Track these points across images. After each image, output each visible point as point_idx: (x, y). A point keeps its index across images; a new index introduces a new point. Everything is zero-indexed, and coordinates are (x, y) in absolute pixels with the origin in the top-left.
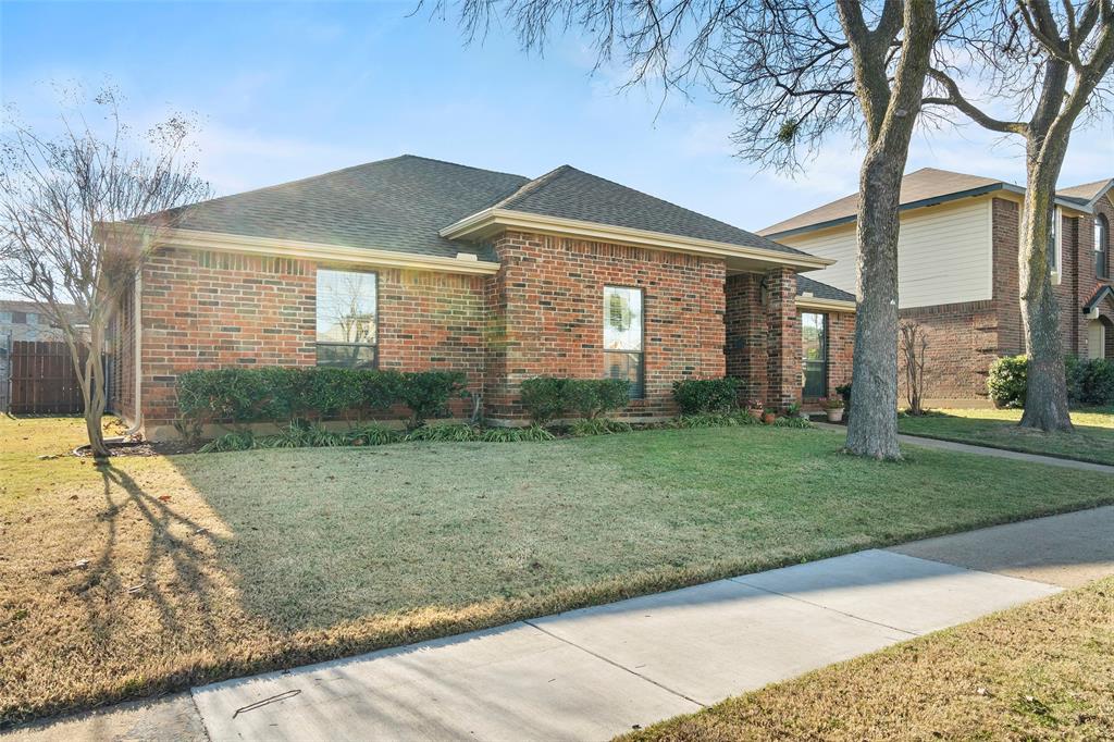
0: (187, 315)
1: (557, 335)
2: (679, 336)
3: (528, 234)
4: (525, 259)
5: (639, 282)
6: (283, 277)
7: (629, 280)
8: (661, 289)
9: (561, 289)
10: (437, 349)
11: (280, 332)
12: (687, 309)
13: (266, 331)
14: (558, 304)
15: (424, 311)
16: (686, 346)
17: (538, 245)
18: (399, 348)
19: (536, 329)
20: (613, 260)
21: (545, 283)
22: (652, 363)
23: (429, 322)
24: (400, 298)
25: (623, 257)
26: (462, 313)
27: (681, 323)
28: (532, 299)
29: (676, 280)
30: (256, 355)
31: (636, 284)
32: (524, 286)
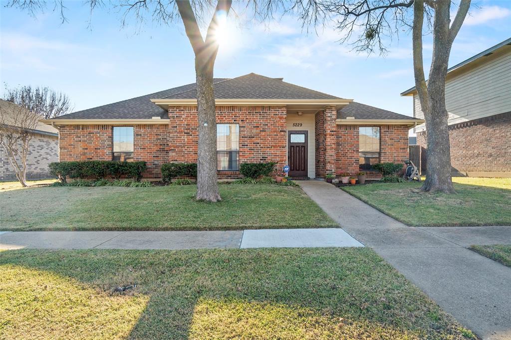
0: (72, 145)
1: (193, 145)
2: (258, 143)
3: (178, 107)
4: (177, 117)
5: (235, 121)
6: (101, 131)
7: (229, 121)
8: (247, 123)
9: (194, 127)
10: (155, 153)
11: (99, 149)
12: (263, 131)
13: (95, 149)
14: (193, 133)
15: (150, 139)
16: (262, 147)
17: (182, 110)
18: (141, 153)
19: (182, 144)
20: (221, 113)
21: (186, 125)
22: (242, 156)
23: (152, 143)
24: (141, 135)
25: (226, 111)
26: (165, 139)
27: (259, 137)
28: (181, 132)
29: (257, 119)
30: (92, 157)
31: (233, 122)
32: (176, 127)
